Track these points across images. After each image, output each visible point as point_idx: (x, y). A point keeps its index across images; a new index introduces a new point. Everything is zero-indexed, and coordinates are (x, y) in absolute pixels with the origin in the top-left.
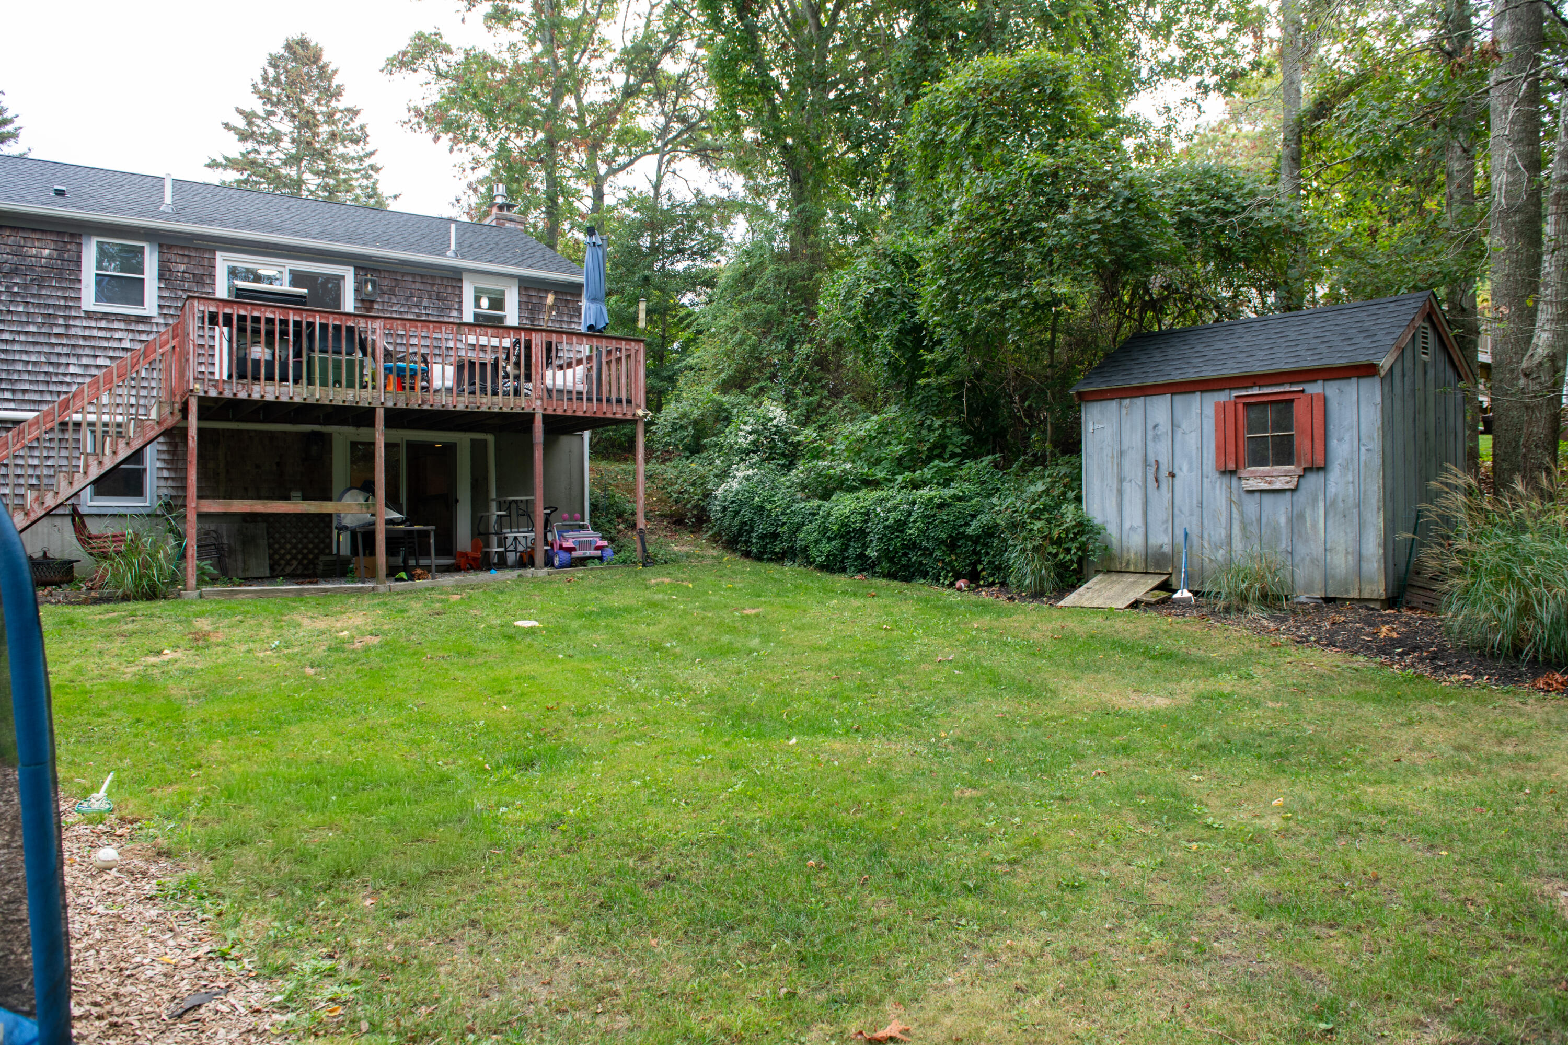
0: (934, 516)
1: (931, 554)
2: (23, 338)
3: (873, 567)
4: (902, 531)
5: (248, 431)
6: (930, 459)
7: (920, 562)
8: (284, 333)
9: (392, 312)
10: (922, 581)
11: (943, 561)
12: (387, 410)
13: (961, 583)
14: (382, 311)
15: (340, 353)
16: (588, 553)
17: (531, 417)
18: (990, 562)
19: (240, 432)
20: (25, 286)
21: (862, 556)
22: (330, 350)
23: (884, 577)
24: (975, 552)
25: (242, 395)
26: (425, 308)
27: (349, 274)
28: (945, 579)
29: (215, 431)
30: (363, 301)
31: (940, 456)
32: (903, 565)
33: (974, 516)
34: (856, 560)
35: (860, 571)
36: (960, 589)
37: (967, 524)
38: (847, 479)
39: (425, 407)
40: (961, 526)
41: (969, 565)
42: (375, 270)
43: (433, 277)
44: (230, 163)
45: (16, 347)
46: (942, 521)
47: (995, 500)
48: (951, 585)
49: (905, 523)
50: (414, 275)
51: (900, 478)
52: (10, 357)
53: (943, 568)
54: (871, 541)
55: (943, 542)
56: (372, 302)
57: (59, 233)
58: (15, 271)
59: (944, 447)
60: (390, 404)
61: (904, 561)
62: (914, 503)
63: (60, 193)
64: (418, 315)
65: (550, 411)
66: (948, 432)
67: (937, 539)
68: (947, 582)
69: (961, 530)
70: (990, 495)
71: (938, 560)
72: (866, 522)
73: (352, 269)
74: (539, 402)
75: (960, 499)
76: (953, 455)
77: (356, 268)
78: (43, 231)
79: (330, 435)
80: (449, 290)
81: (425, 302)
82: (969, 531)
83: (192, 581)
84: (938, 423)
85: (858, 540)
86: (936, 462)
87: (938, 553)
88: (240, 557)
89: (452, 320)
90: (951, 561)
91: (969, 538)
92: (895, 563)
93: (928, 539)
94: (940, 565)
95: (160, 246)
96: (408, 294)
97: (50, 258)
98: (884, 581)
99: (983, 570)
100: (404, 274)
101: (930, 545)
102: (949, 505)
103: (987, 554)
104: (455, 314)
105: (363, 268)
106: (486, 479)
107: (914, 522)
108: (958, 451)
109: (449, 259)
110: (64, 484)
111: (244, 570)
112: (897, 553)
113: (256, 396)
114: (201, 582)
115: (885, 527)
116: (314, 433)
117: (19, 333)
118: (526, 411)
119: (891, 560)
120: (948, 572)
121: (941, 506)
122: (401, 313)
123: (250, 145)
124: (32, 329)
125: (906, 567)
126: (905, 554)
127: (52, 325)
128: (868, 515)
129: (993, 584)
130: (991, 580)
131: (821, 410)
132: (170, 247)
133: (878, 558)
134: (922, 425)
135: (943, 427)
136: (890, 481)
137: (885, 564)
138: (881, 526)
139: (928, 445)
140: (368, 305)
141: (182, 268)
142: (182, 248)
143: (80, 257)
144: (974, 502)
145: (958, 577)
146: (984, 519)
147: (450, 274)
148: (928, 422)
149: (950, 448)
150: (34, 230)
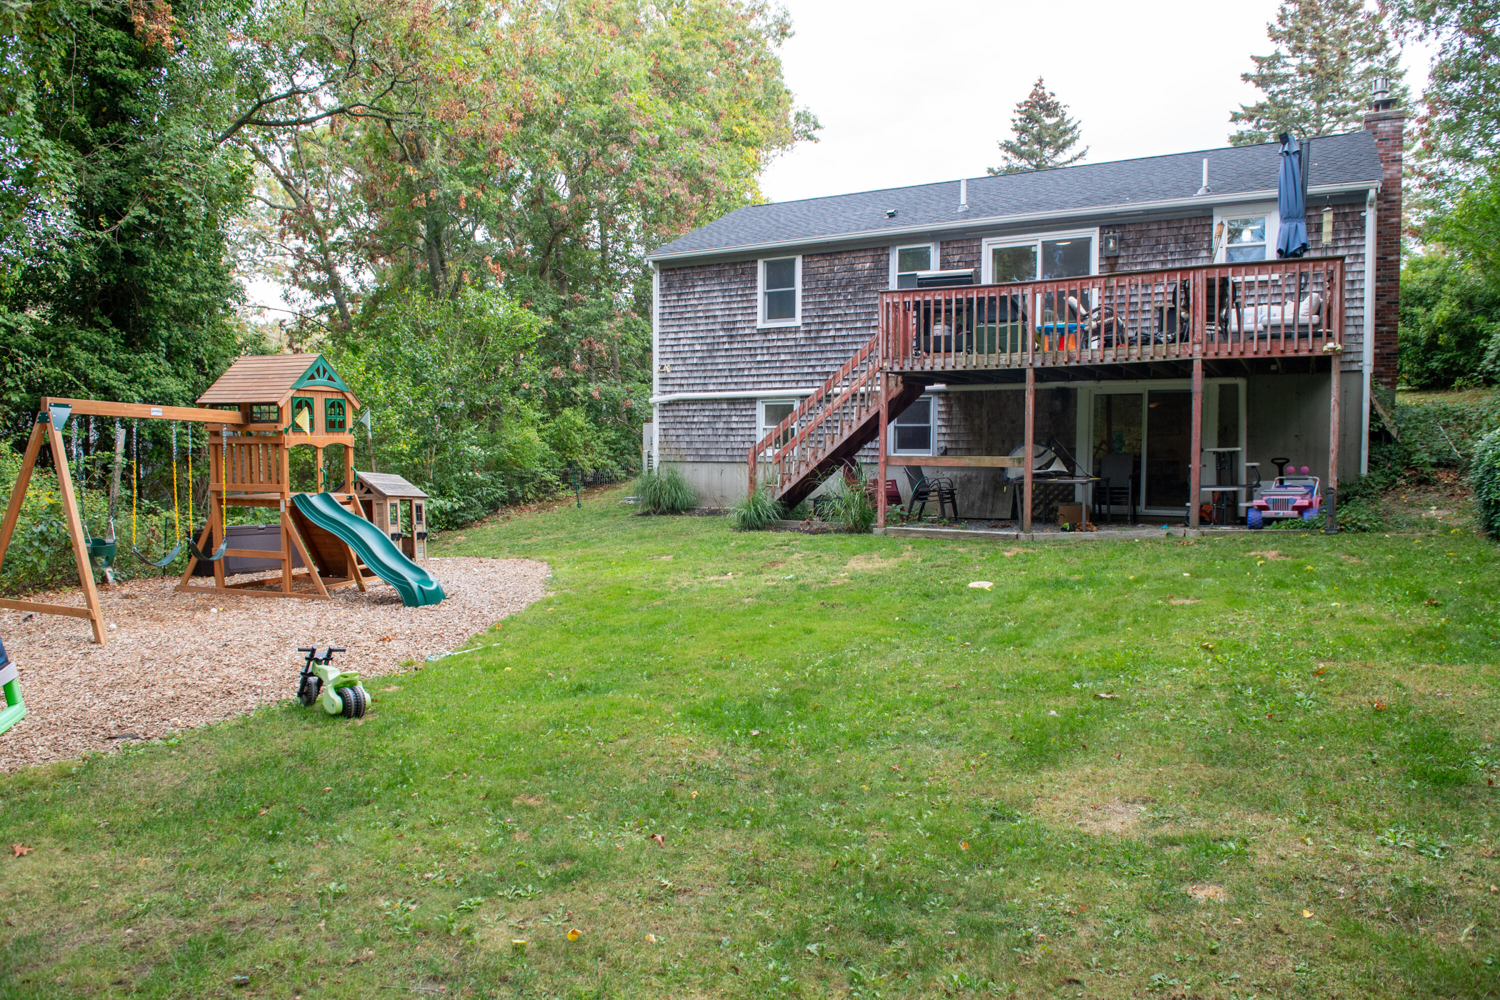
2: (853, 333)
9: (1136, 264)
14: (1126, 264)
17: (1189, 363)
19: (999, 392)
20: (855, 294)
25: (917, 368)
26: (1172, 253)
27: (1094, 234)
29: (981, 392)
30: (1108, 258)
39: (1073, 364)
42: (1119, 226)
43: (1181, 220)
45: (850, 340)
50: (1159, 222)
52: (846, 348)
56: (1117, 257)
57: (875, 249)
58: (849, 284)
60: (1038, 364)
63: (891, 215)
64: (1163, 263)
65: (1211, 355)
73: (1097, 229)
74: (1197, 348)
77: (1102, 227)
78: (865, 250)
79: (1076, 389)
80: (1198, 230)
81: (1172, 248)
83: (881, 521)
89: (1200, 263)
95: (942, 243)
96: (1153, 242)
97: (870, 269)
100: (1149, 224)
104: (1204, 254)
105: (1108, 226)
106: (1236, 426)
109: (1200, 198)
116: (1059, 389)
117: (851, 329)
118: (1183, 358)
122: (1146, 263)
123: (1274, 88)
124: (859, 325)
127: (870, 320)
132: (948, 243)
140: (1112, 261)
141: (957, 258)
142: (957, 241)
143: (888, 264)
147: (1199, 213)
150: (860, 250)
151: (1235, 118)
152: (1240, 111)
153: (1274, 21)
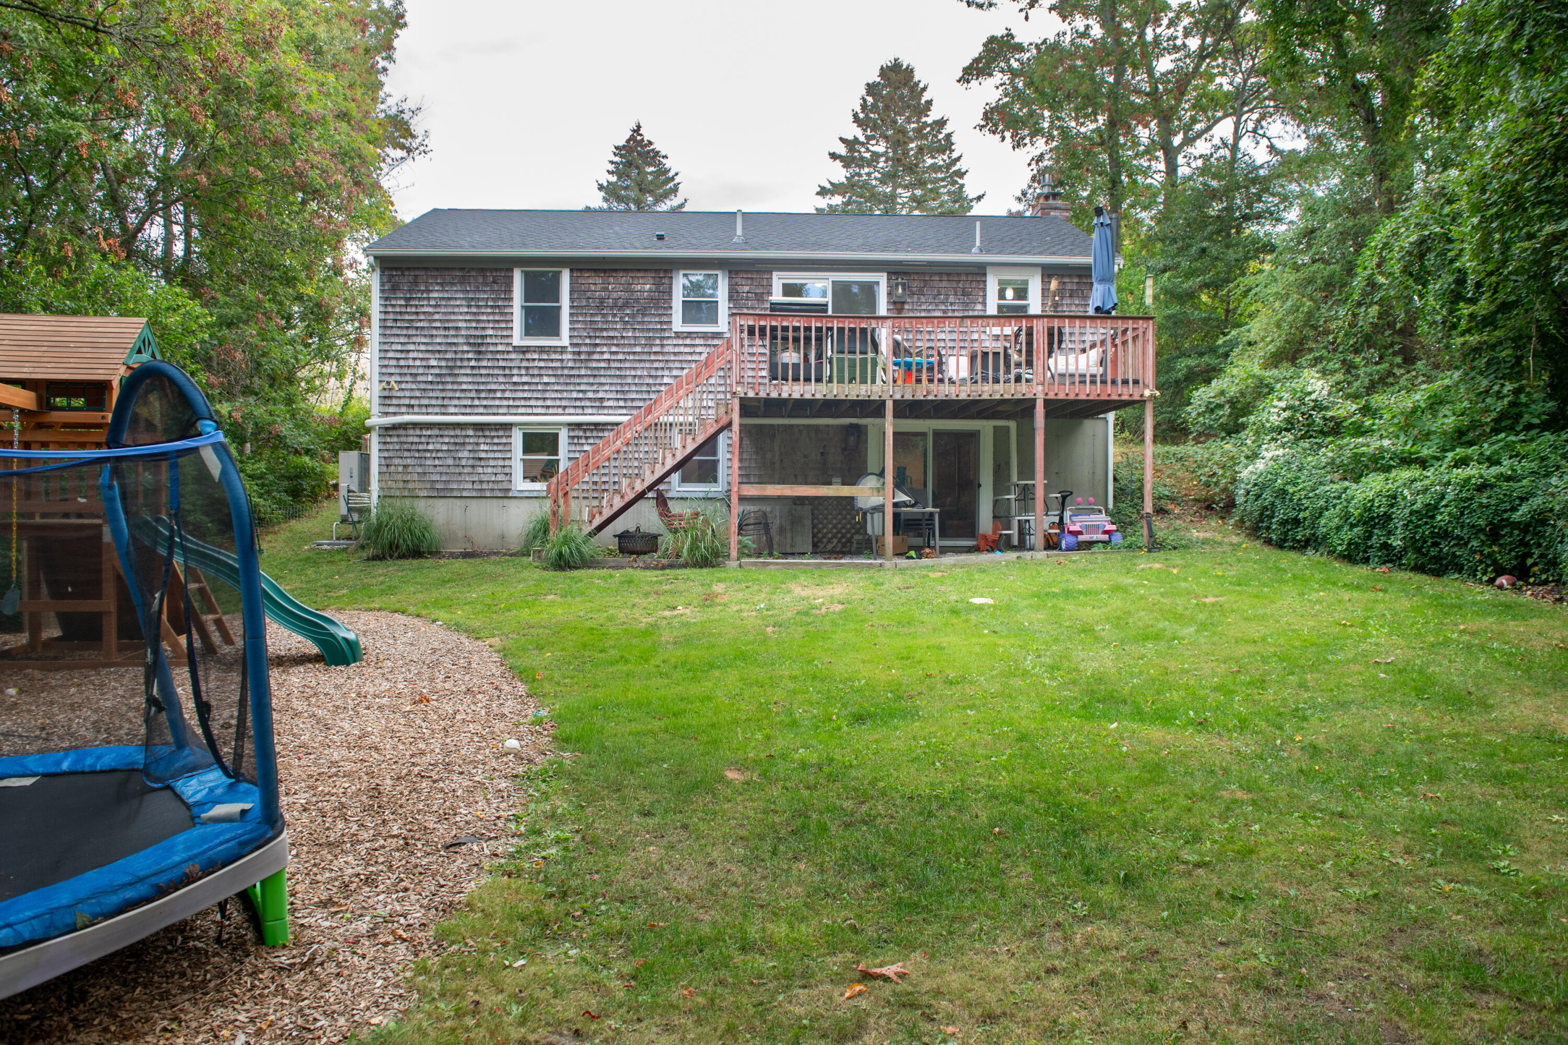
0: (1471, 499)
1: (1466, 544)
2: (631, 357)
3: (1400, 559)
4: (1433, 517)
5: (798, 426)
6: (1496, 431)
7: (1454, 553)
8: (808, 339)
9: (921, 311)
10: (1457, 576)
11: (1481, 552)
12: (895, 402)
13: (1503, 580)
14: (912, 310)
15: (854, 353)
16: (1095, 537)
17: (1033, 402)
18: (1541, 556)
19: (792, 426)
20: (633, 316)
21: (1385, 546)
22: (846, 350)
23: (1412, 569)
24: (1523, 543)
25: (774, 395)
26: (951, 304)
27: (882, 279)
28: (1484, 574)
29: (772, 426)
30: (895, 303)
31: (1511, 429)
32: (1434, 557)
33: (1523, 499)
34: (1380, 549)
35: (1384, 563)
36: (1501, 587)
37: (1514, 509)
38: (1383, 458)
39: (930, 397)
40: (1505, 511)
41: (1516, 558)
42: (905, 273)
43: (959, 274)
44: (836, 189)
45: (627, 365)
46: (1481, 505)
47: (1554, 480)
48: (1491, 581)
49: (1436, 507)
50: (940, 274)
51: (1450, 455)
52: (623, 373)
53: (1481, 562)
54: (1396, 528)
55: (1482, 530)
56: (903, 303)
57: (657, 271)
58: (626, 305)
59: (1519, 416)
60: (898, 397)
61: (1433, 552)
62: (1448, 483)
63: (660, 238)
64: (944, 311)
65: (1051, 396)
66: (1523, 398)
67: (1473, 526)
68: (1485, 578)
69: (1505, 516)
70: (1548, 475)
71: (1475, 552)
72: (1392, 506)
73: (885, 275)
74: (1040, 388)
75: (1508, 479)
76: (1529, 427)
77: (889, 273)
78: (645, 270)
79: (866, 426)
80: (974, 285)
81: (951, 299)
82: (1516, 516)
83: (734, 554)
84: (1509, 387)
85: (1383, 527)
86: (1503, 435)
87: (1475, 543)
88: (789, 535)
89: (976, 313)
90: (1490, 555)
91: (1514, 525)
92: (1426, 555)
93: (1462, 527)
94: (1477, 557)
95: (730, 272)
96: (935, 292)
97: (650, 291)
98: (1410, 574)
99: (1535, 564)
100: (931, 274)
101: (1465, 533)
102: (1492, 486)
103: (1539, 545)
104: (979, 307)
105: (895, 273)
106: (1008, 464)
107: (1446, 506)
108: (1536, 421)
109: (974, 256)
110: (648, 473)
111: (792, 546)
112: (1425, 542)
113: (785, 395)
114: (741, 554)
115: (1411, 513)
116: (852, 426)
117: (629, 353)
118: (1027, 396)
119: (1418, 550)
120: (1488, 566)
121: (1481, 488)
122: (929, 311)
123: (854, 169)
124: (638, 349)
125: (1437, 559)
126: (1436, 544)
127: (651, 345)
128: (1395, 497)
129: (1546, 582)
130: (1544, 577)
131: (1391, 380)
132: (737, 272)
133: (1405, 549)
134: (1487, 392)
135: (1517, 392)
136: (1437, 459)
137: (1411, 556)
138: (1407, 511)
139: (1494, 415)
140: (899, 306)
141: (746, 289)
142: (747, 272)
143: (671, 288)
144: (1525, 482)
145: (1500, 571)
146: (1536, 502)
147: (975, 270)
148: (1496, 388)
149: (1526, 417)
150: (639, 270)
151: (823, 192)
152: (828, 186)
153: (858, 109)
